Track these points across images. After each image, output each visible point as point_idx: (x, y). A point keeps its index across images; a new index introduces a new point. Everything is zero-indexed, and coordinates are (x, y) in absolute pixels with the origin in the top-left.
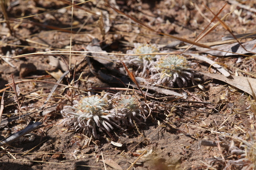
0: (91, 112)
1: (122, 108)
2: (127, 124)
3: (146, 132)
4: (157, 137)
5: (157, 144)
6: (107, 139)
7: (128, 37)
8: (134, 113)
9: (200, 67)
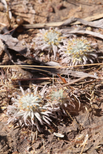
0: (32, 110)
1: (56, 102)
2: (62, 115)
3: (77, 117)
4: (88, 123)
5: (90, 129)
6: (49, 131)
7: (27, 18)
8: (66, 105)
9: (97, 42)
